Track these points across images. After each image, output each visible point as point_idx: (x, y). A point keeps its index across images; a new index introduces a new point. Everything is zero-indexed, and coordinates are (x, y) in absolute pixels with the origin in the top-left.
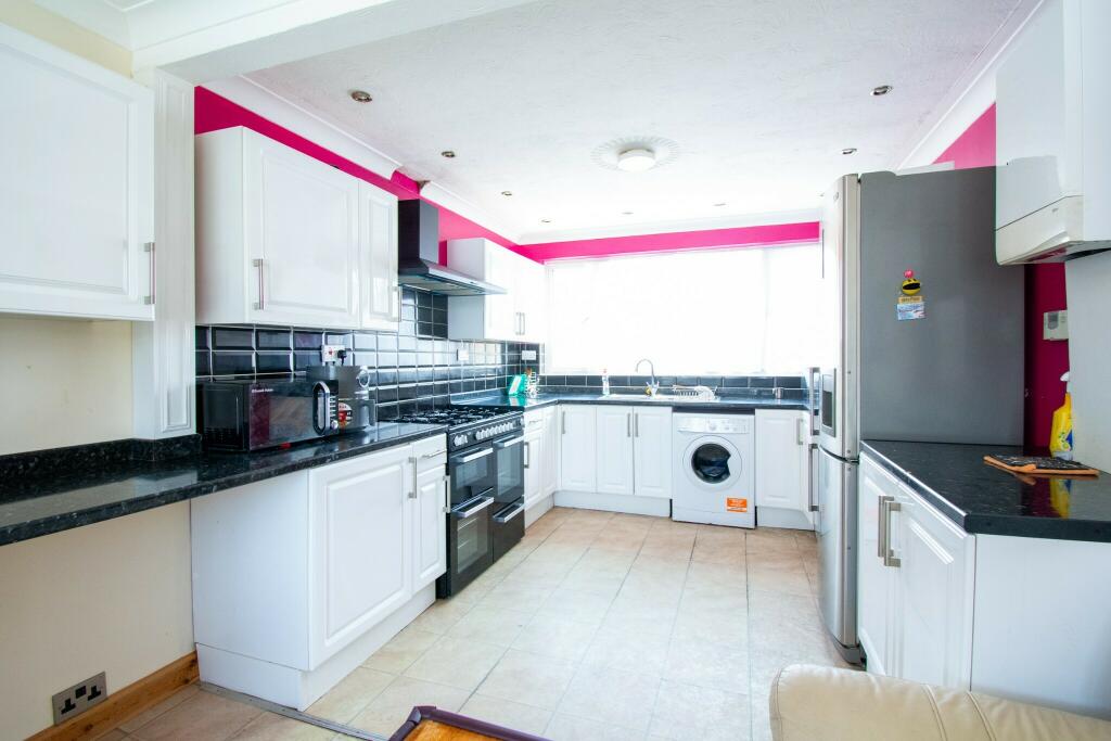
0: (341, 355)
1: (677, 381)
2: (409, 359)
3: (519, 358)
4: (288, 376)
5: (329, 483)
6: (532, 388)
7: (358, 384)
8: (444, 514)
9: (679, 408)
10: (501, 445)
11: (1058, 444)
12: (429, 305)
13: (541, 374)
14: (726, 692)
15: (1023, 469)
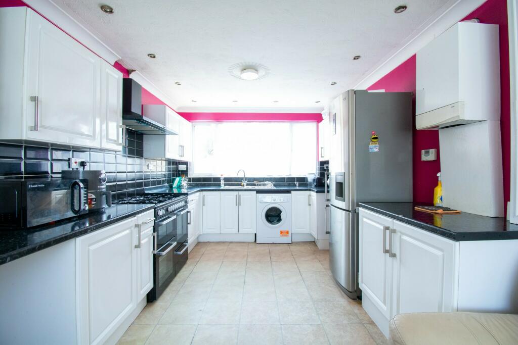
0: (83, 164)
1: (255, 179)
2: (121, 168)
3: (177, 169)
4: (47, 177)
5: (90, 245)
6: (185, 184)
7: (100, 181)
8: (153, 254)
9: (259, 192)
10: (179, 213)
11: (437, 201)
12: (134, 138)
13: (189, 177)
14: (311, 325)
15: (438, 212)
